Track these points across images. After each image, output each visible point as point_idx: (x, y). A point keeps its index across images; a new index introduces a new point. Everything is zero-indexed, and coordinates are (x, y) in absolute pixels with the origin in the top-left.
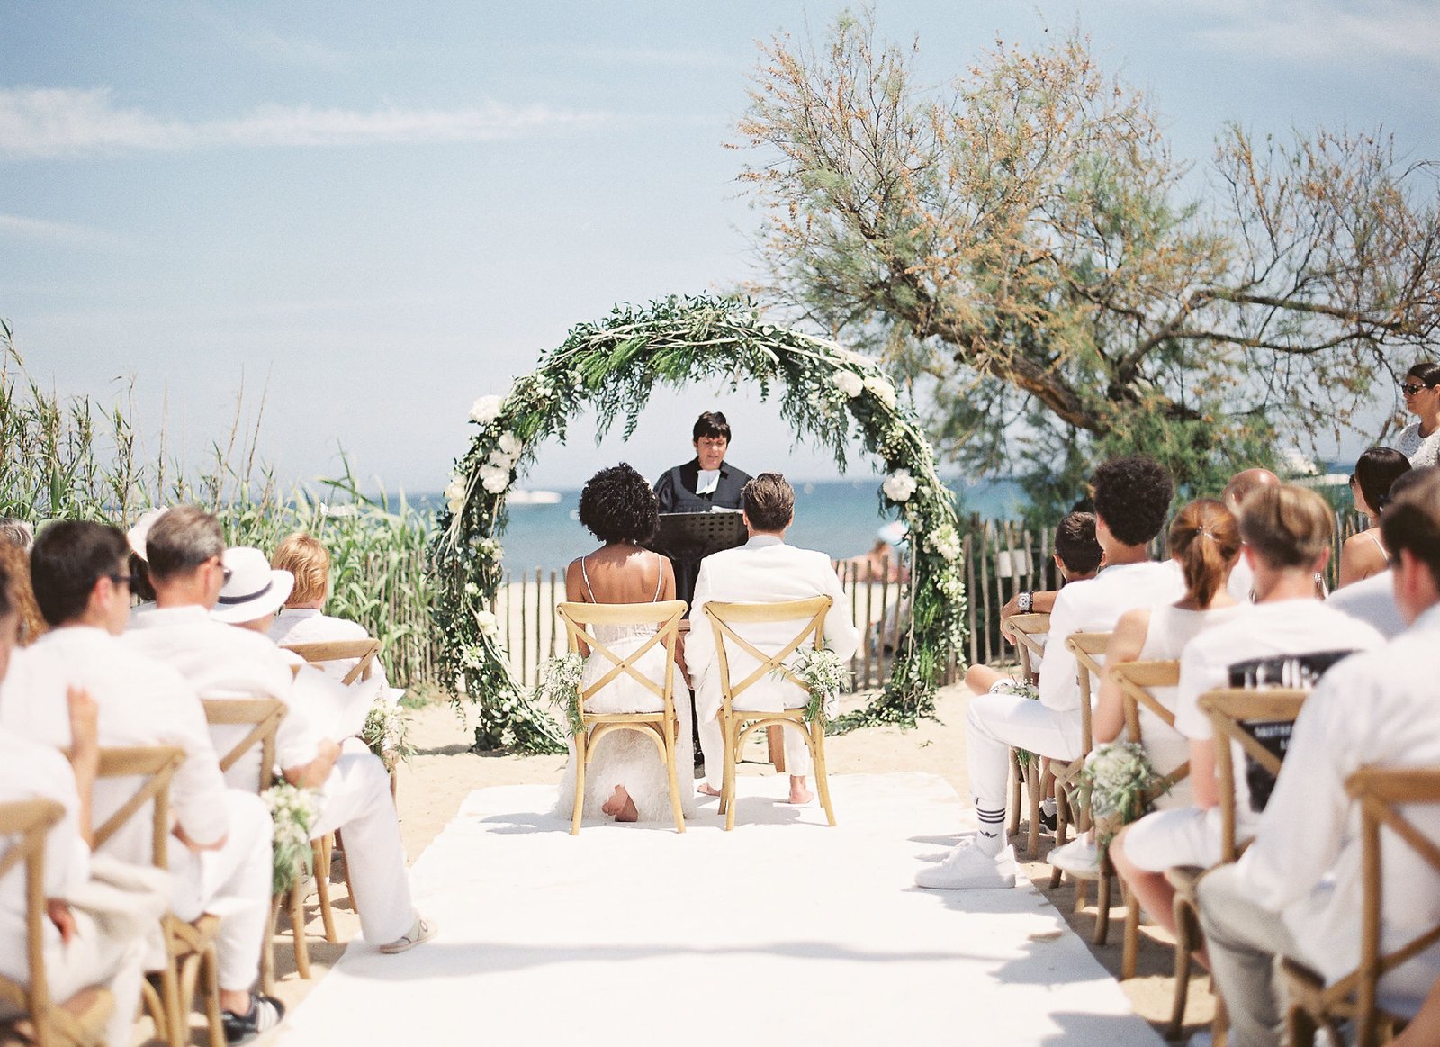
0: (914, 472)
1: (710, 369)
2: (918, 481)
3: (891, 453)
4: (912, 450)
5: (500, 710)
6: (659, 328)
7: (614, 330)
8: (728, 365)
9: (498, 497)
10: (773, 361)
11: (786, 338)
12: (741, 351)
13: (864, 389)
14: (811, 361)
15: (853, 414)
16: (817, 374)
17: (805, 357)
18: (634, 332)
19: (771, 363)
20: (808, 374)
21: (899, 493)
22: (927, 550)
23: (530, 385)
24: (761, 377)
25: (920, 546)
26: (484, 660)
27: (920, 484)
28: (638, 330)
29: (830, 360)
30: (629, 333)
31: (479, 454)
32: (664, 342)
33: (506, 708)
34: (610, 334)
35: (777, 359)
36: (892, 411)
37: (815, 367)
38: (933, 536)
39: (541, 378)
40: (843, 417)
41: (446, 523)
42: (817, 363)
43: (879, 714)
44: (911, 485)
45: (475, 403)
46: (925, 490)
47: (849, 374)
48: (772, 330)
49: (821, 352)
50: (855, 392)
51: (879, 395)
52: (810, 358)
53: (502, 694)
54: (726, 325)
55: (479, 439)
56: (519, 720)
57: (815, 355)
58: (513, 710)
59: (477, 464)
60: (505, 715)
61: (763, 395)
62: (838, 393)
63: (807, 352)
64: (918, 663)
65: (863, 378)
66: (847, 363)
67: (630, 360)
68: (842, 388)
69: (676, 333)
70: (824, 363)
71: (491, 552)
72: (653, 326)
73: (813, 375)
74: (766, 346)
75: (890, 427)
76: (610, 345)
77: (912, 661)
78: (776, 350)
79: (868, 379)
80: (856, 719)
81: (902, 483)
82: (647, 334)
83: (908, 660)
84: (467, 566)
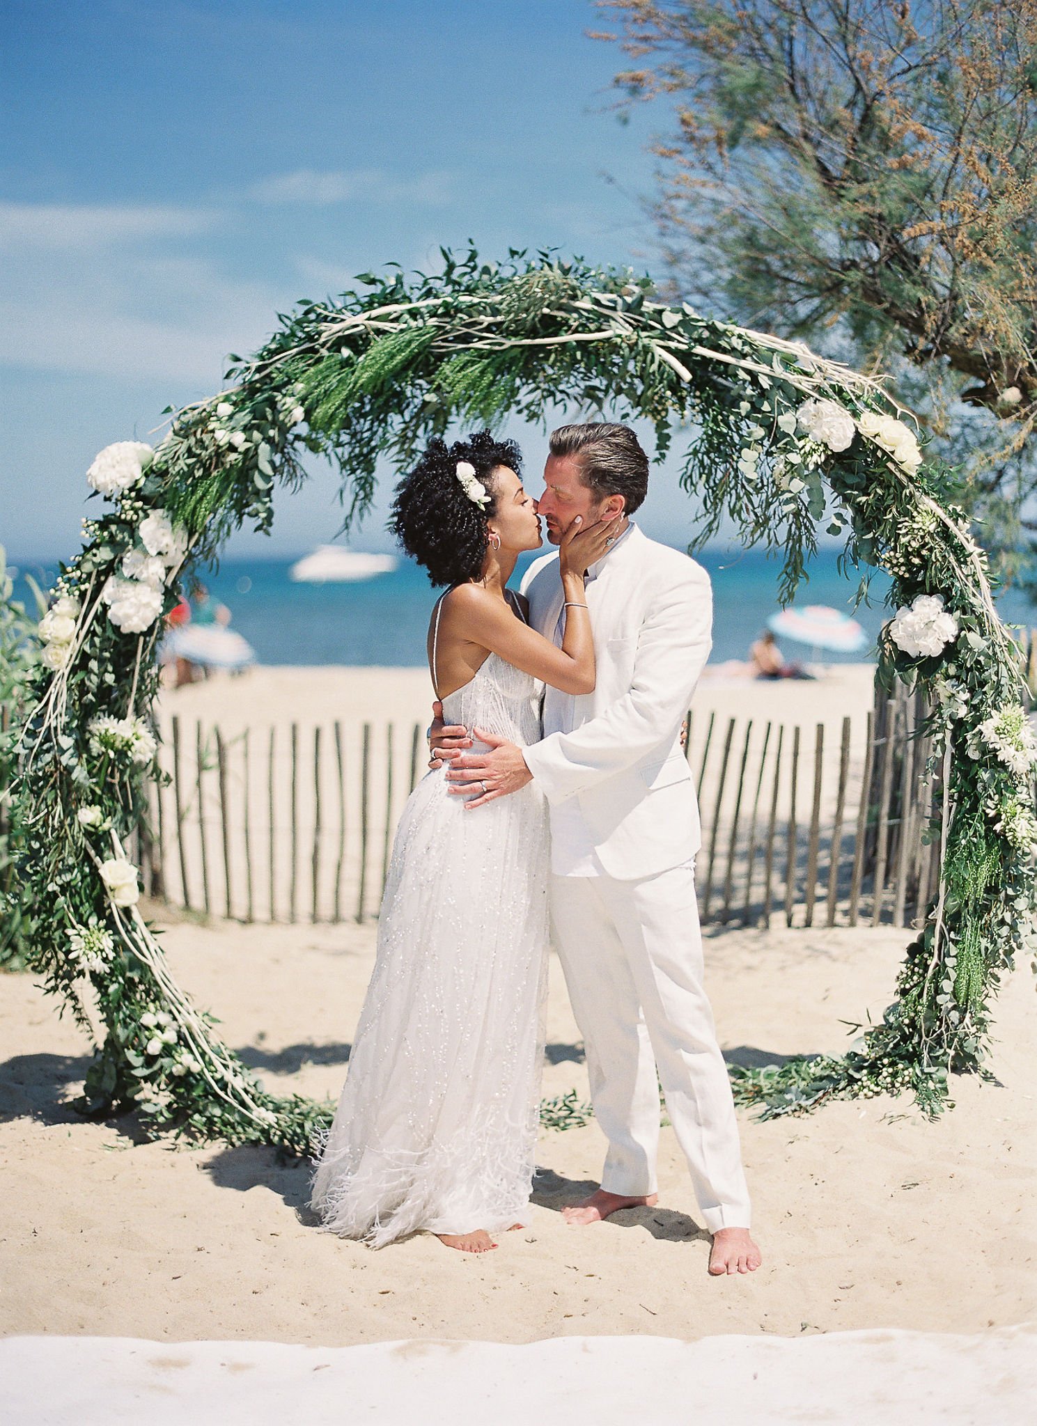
0: (953, 602)
1: (559, 396)
2: (960, 621)
3: (908, 564)
4: (952, 558)
5: (142, 1052)
6: (458, 310)
7: (367, 315)
8: (595, 388)
9: (142, 639)
10: (679, 377)
11: (706, 334)
12: (617, 359)
13: (858, 435)
14: (755, 381)
15: (833, 486)
16: (766, 407)
17: (742, 375)
18: (407, 316)
19: (675, 385)
20: (745, 406)
21: (921, 642)
22: (973, 754)
23: (202, 422)
24: (655, 412)
25: (960, 747)
26: (111, 955)
27: (964, 626)
28: (414, 314)
29: (793, 379)
30: (396, 320)
31: (105, 554)
32: (466, 338)
33: (154, 1047)
34: (358, 321)
35: (687, 375)
36: (910, 479)
37: (763, 394)
38: (987, 727)
39: (225, 409)
40: (815, 492)
41: (41, 688)
42: (765, 383)
43: (874, 1070)
44: (948, 627)
45: (98, 457)
46: (974, 638)
47: (830, 407)
48: (679, 317)
49: (776, 360)
50: (841, 443)
51: (888, 449)
52: (753, 375)
53: (148, 1019)
54: (589, 306)
55: (104, 524)
56: (178, 1070)
57: (764, 368)
58: (168, 1050)
59: (99, 574)
60: (150, 1060)
61: (659, 447)
62: (808, 444)
63: (748, 363)
64: (953, 975)
65: (855, 414)
66: (826, 385)
67: (399, 374)
68: (817, 434)
69: (491, 319)
70: (779, 385)
71: (128, 745)
72: (446, 304)
73: (755, 408)
74: (667, 349)
75: (907, 513)
76: (358, 342)
77: (941, 971)
78: (685, 357)
79: (867, 416)
80: (829, 1077)
81: (929, 624)
82: (433, 321)
83: (932, 962)
84: (80, 774)
